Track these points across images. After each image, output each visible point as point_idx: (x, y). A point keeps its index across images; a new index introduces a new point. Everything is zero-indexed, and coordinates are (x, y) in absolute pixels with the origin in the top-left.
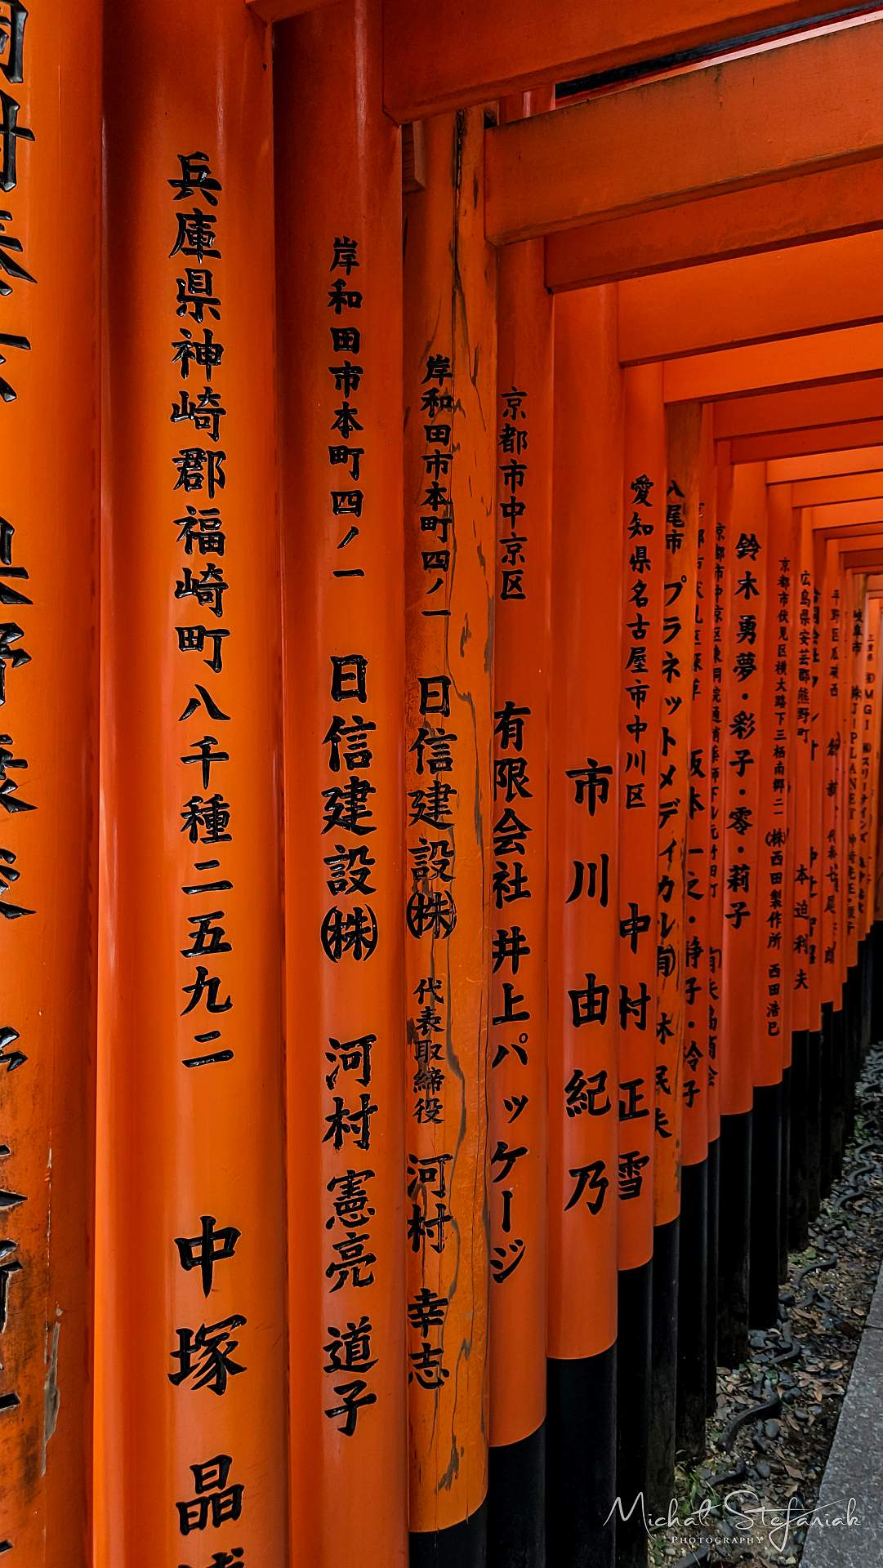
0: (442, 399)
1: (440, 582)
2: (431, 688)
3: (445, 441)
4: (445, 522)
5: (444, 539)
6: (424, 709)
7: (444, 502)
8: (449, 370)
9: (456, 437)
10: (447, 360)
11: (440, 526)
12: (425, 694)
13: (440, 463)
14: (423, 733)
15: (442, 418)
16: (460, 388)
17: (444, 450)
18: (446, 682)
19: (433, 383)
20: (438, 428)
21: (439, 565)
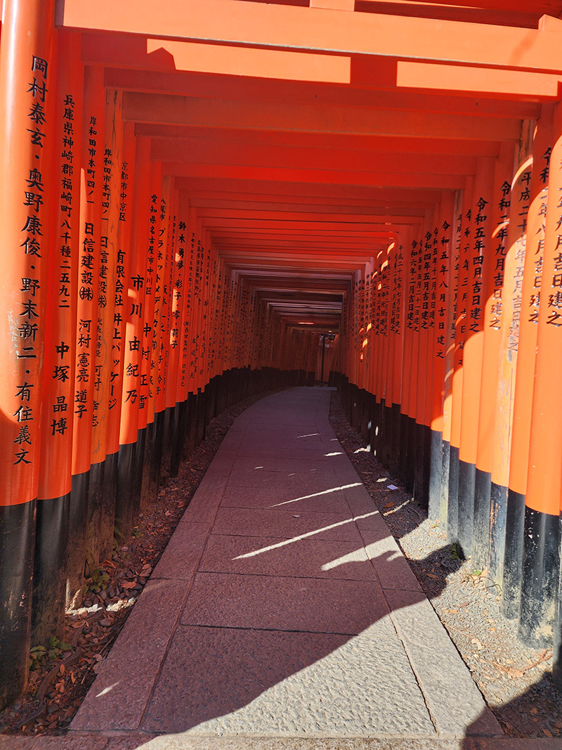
0: (109, 161)
1: (106, 211)
2: (103, 239)
4: (108, 194)
5: (108, 199)
7: (108, 189)
8: (111, 154)
9: (111, 173)
10: (110, 150)
12: (101, 241)
13: (107, 178)
15: (108, 166)
17: (108, 175)
18: (106, 238)
19: (107, 156)
21: (106, 206)
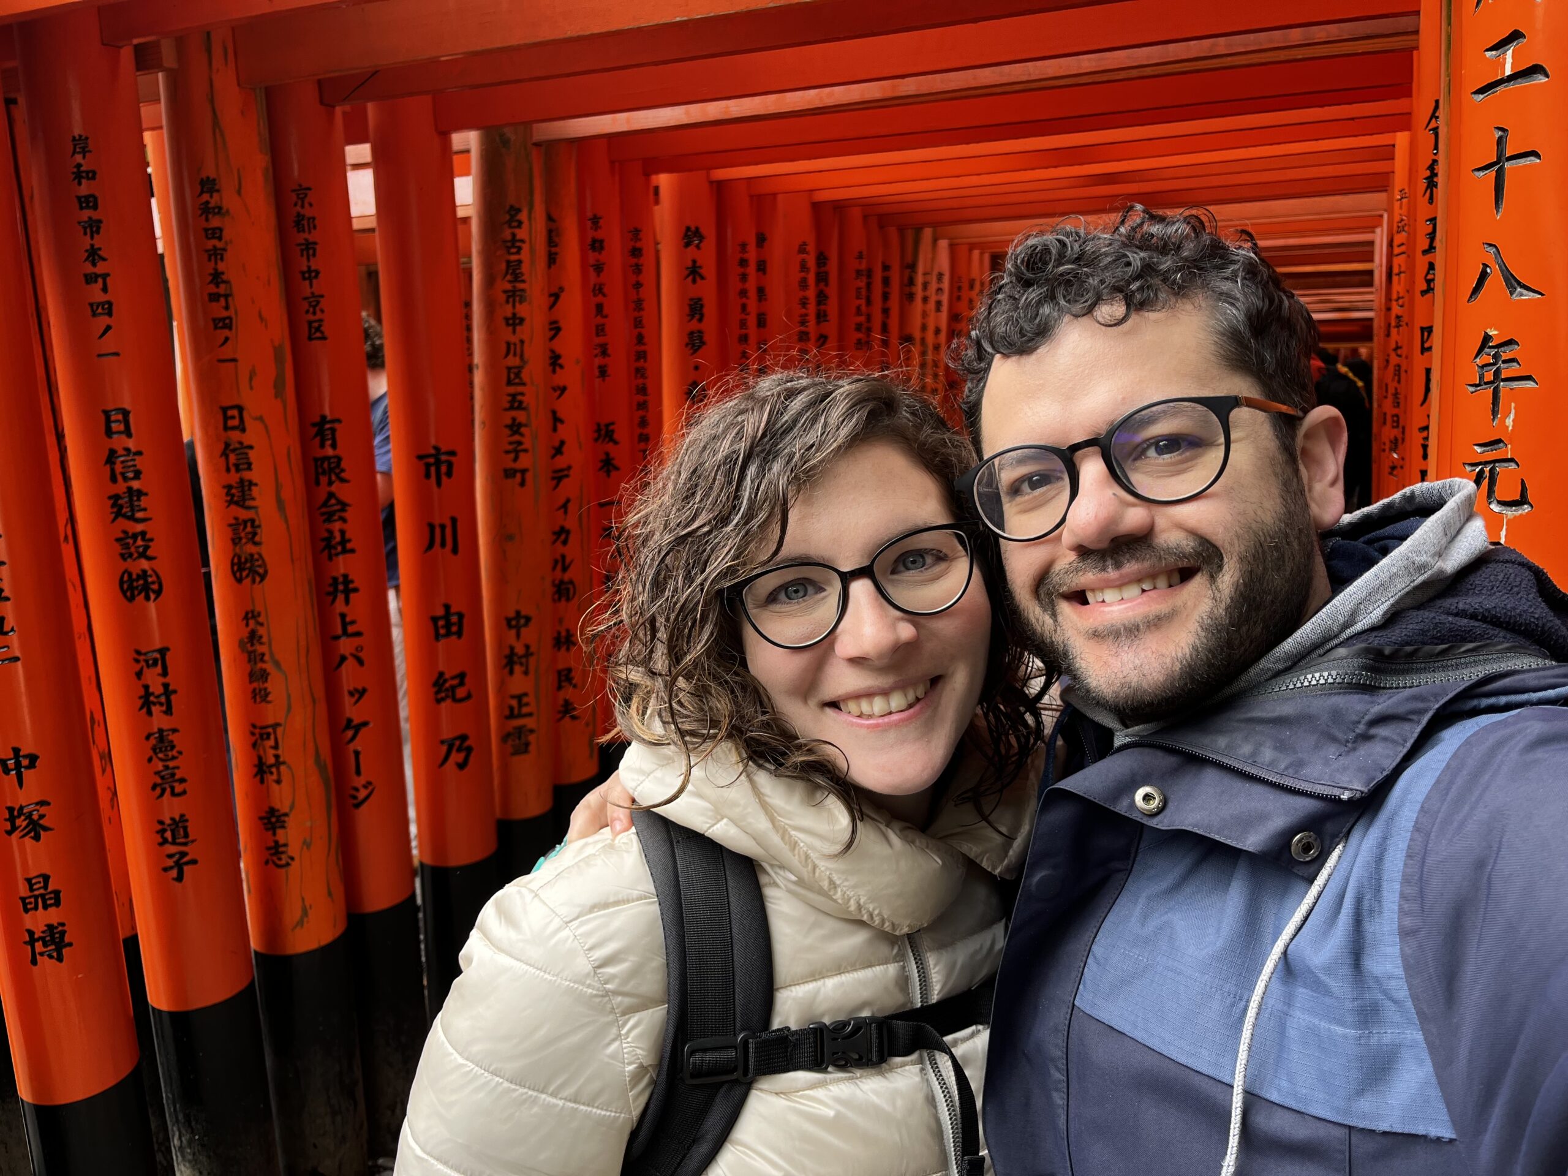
0: (214, 208)
1: (227, 339)
2: (230, 413)
3: (220, 239)
4: (226, 296)
5: (227, 308)
6: (226, 428)
7: (224, 282)
8: (217, 187)
9: (226, 235)
10: (214, 180)
11: (222, 300)
12: (226, 418)
13: (216, 254)
14: (227, 445)
15: (215, 222)
16: (227, 198)
17: (219, 245)
18: (240, 409)
19: (206, 197)
20: (214, 229)
21: (225, 327)
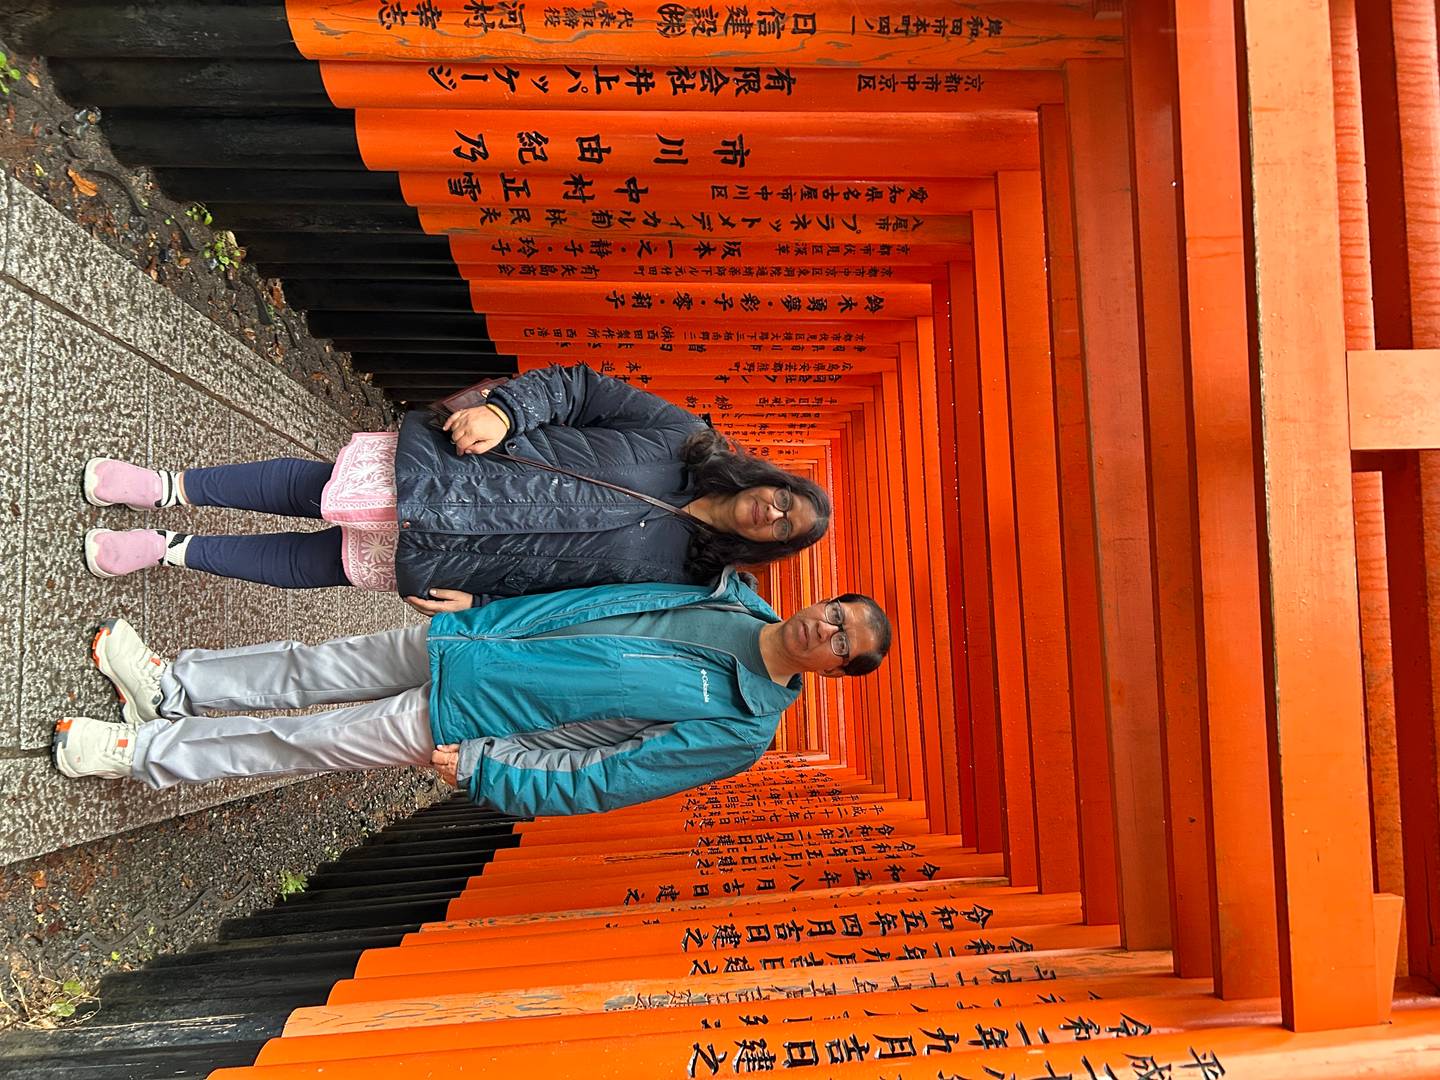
0: (977, 30)
1: (872, 28)
2: (810, 22)
3: (952, 32)
5: (896, 31)
6: (797, 16)
7: (918, 30)
8: (993, 35)
9: (954, 38)
10: (999, 33)
11: (904, 28)
12: (805, 16)
13: (941, 29)
14: (782, 16)
15: (966, 30)
16: (984, 42)
17: (948, 31)
18: (812, 32)
19: (987, 24)
20: (960, 28)
21: (882, 27)
